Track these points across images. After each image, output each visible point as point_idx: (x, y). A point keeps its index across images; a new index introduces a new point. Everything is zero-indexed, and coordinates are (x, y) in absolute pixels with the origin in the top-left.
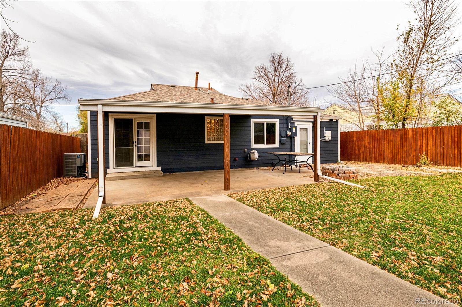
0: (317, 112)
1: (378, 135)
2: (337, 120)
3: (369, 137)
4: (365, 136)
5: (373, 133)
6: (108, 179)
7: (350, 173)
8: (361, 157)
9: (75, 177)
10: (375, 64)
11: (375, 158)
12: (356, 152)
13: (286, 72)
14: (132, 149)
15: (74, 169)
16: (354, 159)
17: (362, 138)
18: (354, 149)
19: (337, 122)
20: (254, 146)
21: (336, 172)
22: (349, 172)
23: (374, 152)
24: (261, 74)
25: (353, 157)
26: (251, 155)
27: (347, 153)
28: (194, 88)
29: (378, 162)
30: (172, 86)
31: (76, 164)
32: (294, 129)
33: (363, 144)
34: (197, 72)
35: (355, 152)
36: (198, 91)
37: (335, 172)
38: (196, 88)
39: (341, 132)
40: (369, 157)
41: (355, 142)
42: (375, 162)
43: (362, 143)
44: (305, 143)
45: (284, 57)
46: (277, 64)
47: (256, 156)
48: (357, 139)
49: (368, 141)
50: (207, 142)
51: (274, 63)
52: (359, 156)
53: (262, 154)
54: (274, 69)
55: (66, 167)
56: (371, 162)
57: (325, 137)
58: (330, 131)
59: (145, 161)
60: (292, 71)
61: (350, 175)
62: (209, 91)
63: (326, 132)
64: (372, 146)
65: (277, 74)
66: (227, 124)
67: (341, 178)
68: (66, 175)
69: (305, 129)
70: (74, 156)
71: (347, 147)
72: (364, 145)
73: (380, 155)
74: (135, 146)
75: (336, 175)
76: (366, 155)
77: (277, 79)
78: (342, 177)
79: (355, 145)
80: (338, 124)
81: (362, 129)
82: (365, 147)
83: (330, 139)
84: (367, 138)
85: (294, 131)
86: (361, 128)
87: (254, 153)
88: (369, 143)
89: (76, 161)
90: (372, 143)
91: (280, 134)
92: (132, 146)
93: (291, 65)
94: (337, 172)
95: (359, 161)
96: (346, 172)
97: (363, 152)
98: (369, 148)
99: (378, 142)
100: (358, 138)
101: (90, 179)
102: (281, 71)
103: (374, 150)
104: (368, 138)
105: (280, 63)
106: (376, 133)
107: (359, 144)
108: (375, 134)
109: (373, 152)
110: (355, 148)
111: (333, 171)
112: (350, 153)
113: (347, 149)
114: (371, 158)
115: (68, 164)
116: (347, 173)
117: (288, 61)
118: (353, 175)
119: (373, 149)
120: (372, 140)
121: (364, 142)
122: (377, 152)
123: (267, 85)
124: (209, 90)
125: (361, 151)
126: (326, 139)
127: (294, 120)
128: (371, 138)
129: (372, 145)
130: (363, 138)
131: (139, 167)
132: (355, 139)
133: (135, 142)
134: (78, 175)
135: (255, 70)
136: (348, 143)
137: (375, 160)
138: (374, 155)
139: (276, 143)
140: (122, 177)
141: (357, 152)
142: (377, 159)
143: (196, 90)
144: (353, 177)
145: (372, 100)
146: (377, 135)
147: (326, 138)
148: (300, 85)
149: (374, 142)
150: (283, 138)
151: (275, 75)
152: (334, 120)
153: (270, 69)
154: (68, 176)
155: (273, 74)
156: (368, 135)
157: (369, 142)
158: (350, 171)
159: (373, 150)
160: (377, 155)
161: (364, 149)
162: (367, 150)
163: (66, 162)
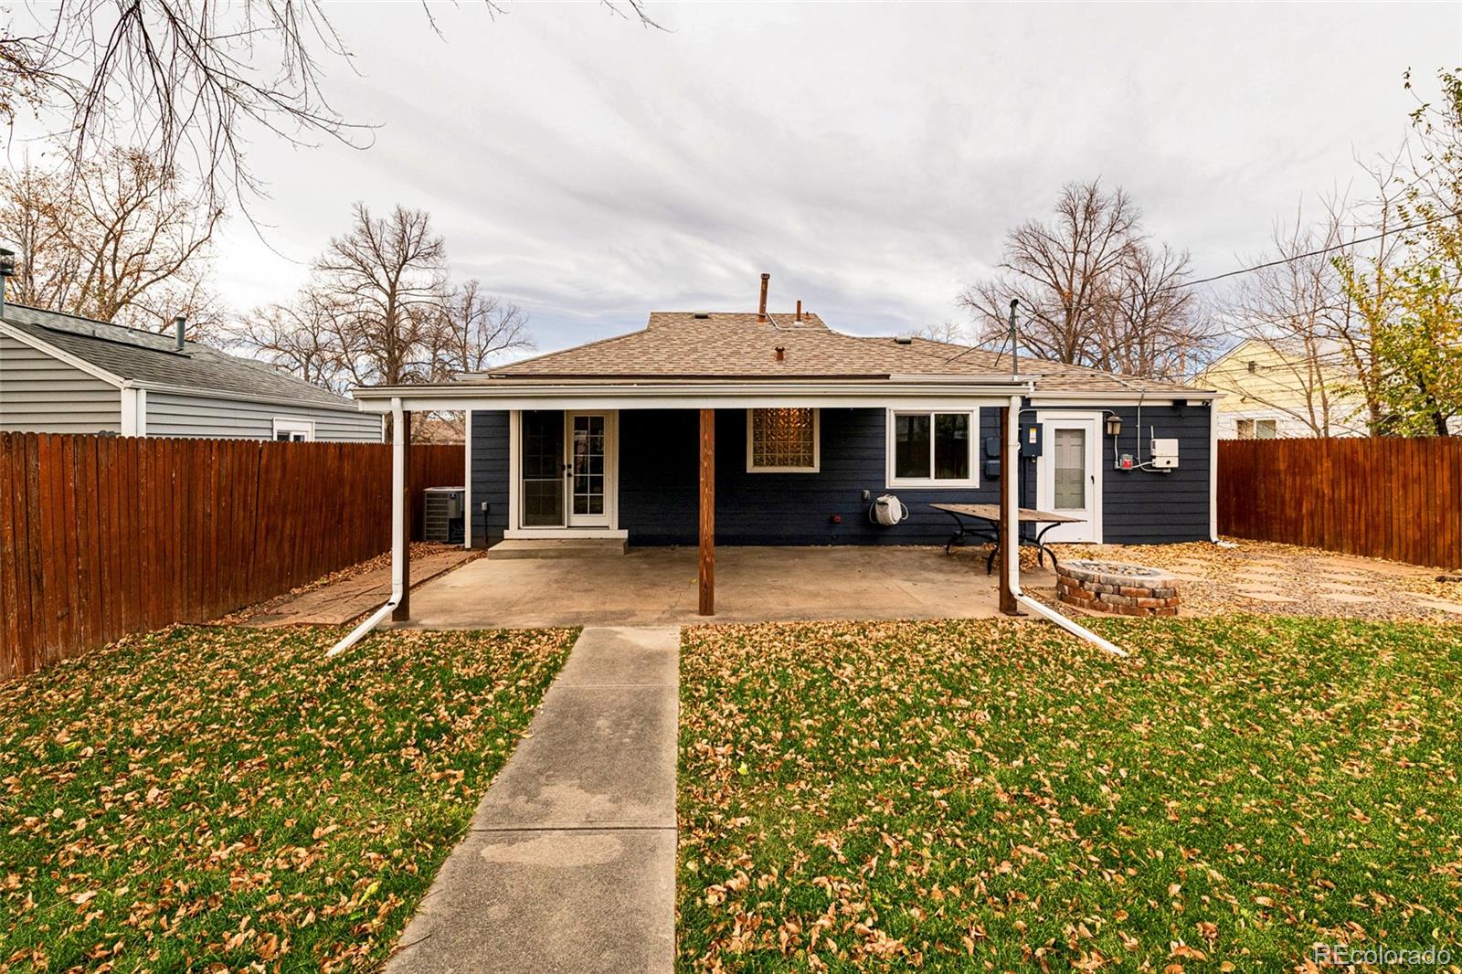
0: (1009, 397)
1: (1365, 455)
2: (1203, 401)
3: (1334, 465)
4: (1319, 459)
5: (1349, 452)
6: (493, 555)
7: (1140, 595)
8: (1305, 529)
9: (445, 543)
10: (1367, 203)
11: (1355, 539)
12: (1288, 510)
13: (1113, 238)
14: (561, 483)
15: (443, 525)
16: (1281, 535)
17: (1307, 463)
18: (1279, 499)
19: (1205, 409)
20: (893, 481)
21: (1091, 587)
22: (1134, 589)
23: (1350, 515)
24: (1030, 249)
25: (1276, 527)
26: (878, 508)
27: (1257, 513)
28: (758, 318)
29: (1367, 552)
30: (698, 317)
31: (446, 514)
32: (1033, 433)
33: (1311, 485)
34: (764, 275)
35: (1283, 511)
36: (763, 326)
37: (1087, 585)
38: (762, 317)
39: (1221, 443)
40: (1332, 530)
41: (1283, 476)
42: (1354, 552)
43: (1308, 482)
44: (1077, 478)
45: (1106, 192)
46: (1080, 215)
47: (893, 511)
48: (1289, 466)
49: (1331, 477)
50: (751, 468)
51: (1072, 214)
52: (1297, 523)
53: (919, 507)
54: (1073, 230)
55: (428, 520)
56: (1341, 551)
57: (1154, 457)
58: (1176, 441)
59: (591, 513)
60: (1134, 233)
61: (1140, 600)
62: (796, 323)
63: (1158, 442)
64: (1343, 495)
65: (1083, 246)
66: (706, 437)
67: (1108, 606)
68: (428, 538)
69: (1079, 434)
70: (445, 495)
71: (1255, 491)
72: (1314, 488)
73: (1372, 526)
74: (569, 475)
75: (1089, 597)
76: (1323, 524)
77: (1080, 259)
78: (1111, 605)
79: (1283, 487)
80: (1209, 416)
81: (1318, 432)
82: (1319, 495)
83: (1175, 464)
84: (1327, 464)
85: (1033, 441)
86: (1314, 427)
87: (884, 504)
88: (1334, 484)
89: (446, 508)
90: (1343, 483)
91: (984, 449)
92: (562, 476)
93: (1132, 214)
94: (1094, 586)
95: (1297, 541)
96: (1122, 588)
97: (1312, 515)
98: (1332, 501)
99: (1365, 481)
100: (1293, 464)
101: (469, 550)
102: (1095, 235)
103: (1350, 509)
104: (1330, 465)
105: (1090, 213)
106: (1360, 449)
107: (1298, 483)
108: (1354, 452)
109: (1346, 516)
110: (1283, 497)
111: (1082, 583)
112: (1266, 512)
113: (1255, 498)
114: (1339, 535)
115: (432, 513)
116: (1130, 591)
117: (1121, 203)
118: (1153, 600)
119: (1349, 506)
120: (1343, 474)
121: (1314, 478)
122: (1363, 518)
123: (1049, 280)
124: (799, 320)
125: (1304, 511)
126: (1157, 465)
127: (1033, 403)
128: (1343, 465)
129: (1343, 490)
130: (1313, 464)
131: (579, 527)
132: (1282, 466)
133: (569, 466)
134: (450, 539)
135: (1008, 240)
136: (1260, 477)
137: (1354, 544)
138: (1350, 527)
139: (971, 476)
140: (523, 551)
141: (1290, 513)
142: (1363, 541)
143: (761, 321)
144: (1152, 609)
145: (1344, 333)
146: (1361, 458)
147: (1159, 463)
148: (1182, 270)
149: (1350, 480)
150: (991, 462)
151: (1075, 248)
152: (1189, 404)
153: (1057, 232)
154: (431, 539)
155: (1070, 247)
156: (1328, 456)
157: (1333, 481)
158: (1142, 586)
159: (1346, 508)
160: (1363, 528)
161: (1316, 504)
162: (1326, 506)
163: (428, 508)
